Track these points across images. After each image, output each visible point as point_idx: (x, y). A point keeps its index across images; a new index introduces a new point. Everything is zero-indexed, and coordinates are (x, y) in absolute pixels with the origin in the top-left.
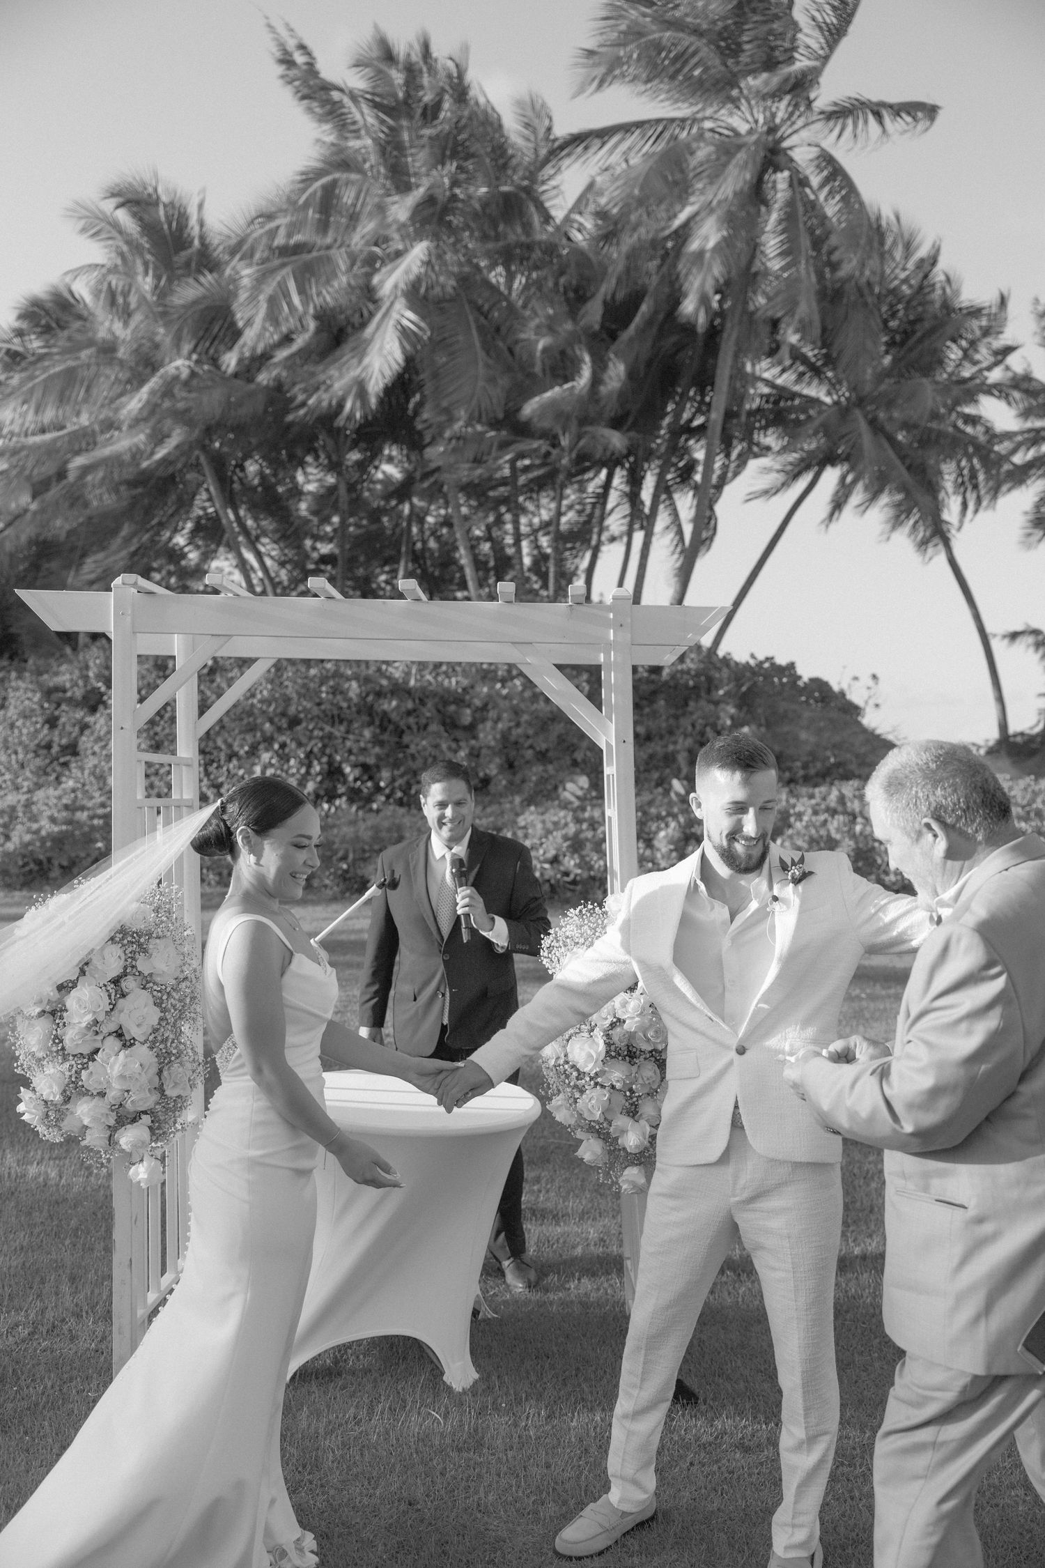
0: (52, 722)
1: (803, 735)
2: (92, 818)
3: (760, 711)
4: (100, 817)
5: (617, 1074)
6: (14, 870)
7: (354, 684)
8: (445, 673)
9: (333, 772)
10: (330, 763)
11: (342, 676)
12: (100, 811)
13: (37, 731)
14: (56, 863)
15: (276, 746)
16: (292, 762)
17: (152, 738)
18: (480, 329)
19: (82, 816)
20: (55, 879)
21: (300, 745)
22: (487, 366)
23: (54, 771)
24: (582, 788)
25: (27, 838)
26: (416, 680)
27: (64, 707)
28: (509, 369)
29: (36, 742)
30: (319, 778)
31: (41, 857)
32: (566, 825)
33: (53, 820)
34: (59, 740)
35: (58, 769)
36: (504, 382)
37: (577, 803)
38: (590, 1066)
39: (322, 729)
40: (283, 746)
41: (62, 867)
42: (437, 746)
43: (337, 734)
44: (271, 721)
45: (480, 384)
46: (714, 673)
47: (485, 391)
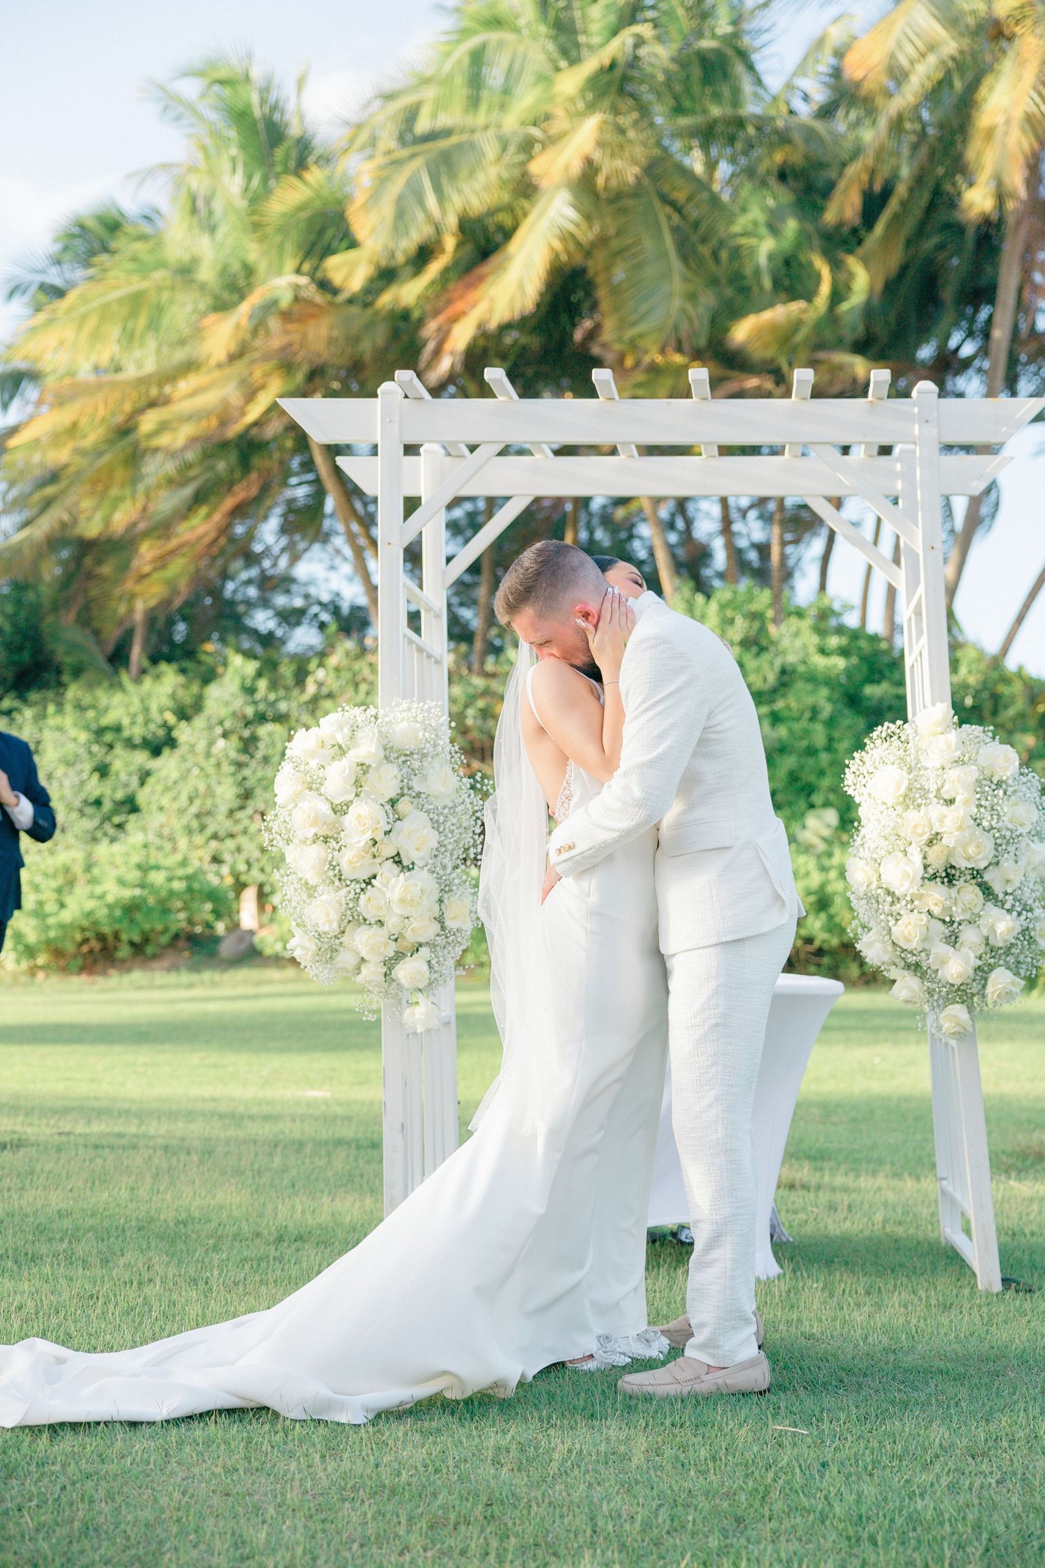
0: (103, 771)
2: (170, 879)
4: (180, 879)
5: (936, 897)
6: (70, 947)
12: (181, 872)
13: (82, 783)
14: (124, 937)
17: (240, 784)
18: (675, 230)
19: (157, 878)
20: (123, 961)
22: (685, 279)
23: (105, 834)
24: (829, 826)
25: (90, 905)
27: (119, 750)
28: (714, 282)
29: (82, 796)
31: (106, 930)
32: (807, 874)
33: (122, 882)
34: (111, 792)
35: (111, 831)
36: (708, 299)
37: (822, 847)
38: (907, 884)
41: (132, 944)
45: (677, 303)
46: (1002, 689)
47: (683, 311)
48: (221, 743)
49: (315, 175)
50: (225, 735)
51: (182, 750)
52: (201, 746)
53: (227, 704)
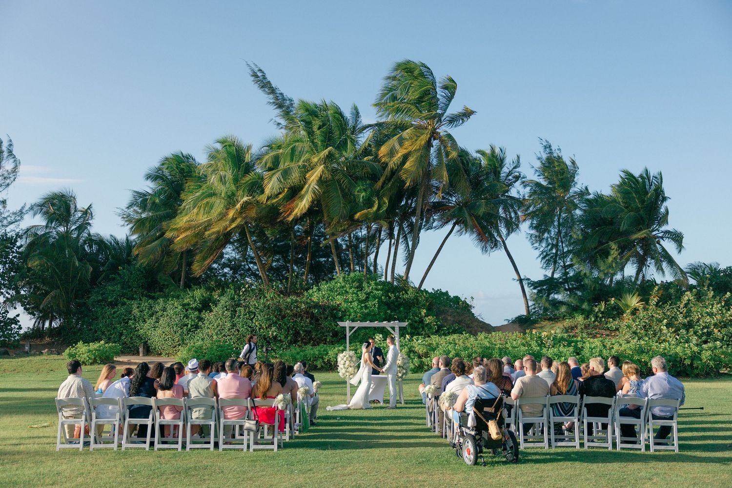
1: (449, 318)
3: (434, 310)
7: (303, 305)
8: (331, 299)
9: (297, 334)
10: (295, 330)
11: (298, 302)
15: (277, 325)
21: (285, 324)
22: (344, 203)
26: (322, 302)
28: (350, 203)
30: (292, 336)
36: (348, 208)
39: (293, 320)
40: (280, 325)
42: (331, 324)
43: (298, 321)
44: (276, 317)
45: (341, 209)
48: (226, 312)
49: (252, 174)
50: (227, 310)
51: (214, 313)
52: (220, 313)
53: (227, 302)
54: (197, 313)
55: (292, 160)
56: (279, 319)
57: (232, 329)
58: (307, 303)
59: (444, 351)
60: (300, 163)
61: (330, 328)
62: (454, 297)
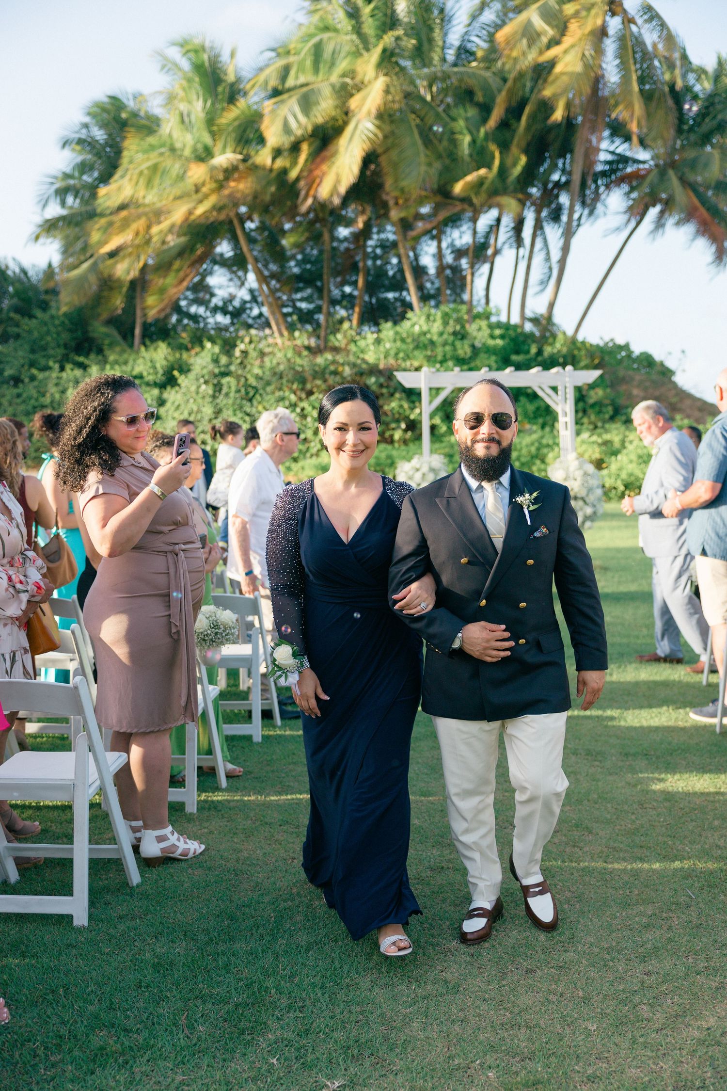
1: (635, 392)
7: (347, 369)
8: (402, 358)
11: (338, 363)
15: (298, 410)
16: (309, 419)
17: (215, 407)
18: (419, 128)
22: (427, 156)
26: (384, 363)
28: (440, 157)
36: (438, 165)
40: (303, 409)
44: (295, 393)
45: (423, 168)
46: (576, 352)
47: (426, 172)
48: (204, 387)
49: (242, 103)
50: (206, 382)
51: (183, 390)
52: (193, 388)
53: (205, 367)
54: (156, 392)
55: (316, 69)
56: (301, 399)
57: (216, 418)
58: (354, 365)
59: (640, 457)
60: (334, 78)
61: (400, 414)
62: (641, 354)
